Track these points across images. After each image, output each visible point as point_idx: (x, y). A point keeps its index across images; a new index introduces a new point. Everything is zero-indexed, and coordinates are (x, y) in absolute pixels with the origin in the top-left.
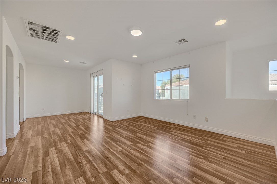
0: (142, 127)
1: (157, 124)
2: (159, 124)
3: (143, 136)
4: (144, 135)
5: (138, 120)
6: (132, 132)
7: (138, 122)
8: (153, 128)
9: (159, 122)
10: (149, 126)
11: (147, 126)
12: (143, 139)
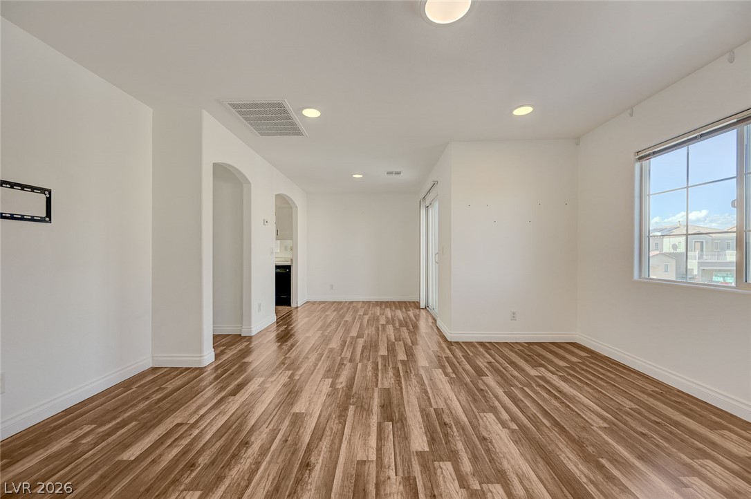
0: (537, 393)
1: (632, 398)
2: (639, 402)
3: (504, 433)
4: (513, 431)
5: (544, 358)
6: (475, 400)
7: (535, 365)
8: (587, 415)
9: (650, 388)
10: (571, 398)
11: (565, 395)
12: (488, 451)
